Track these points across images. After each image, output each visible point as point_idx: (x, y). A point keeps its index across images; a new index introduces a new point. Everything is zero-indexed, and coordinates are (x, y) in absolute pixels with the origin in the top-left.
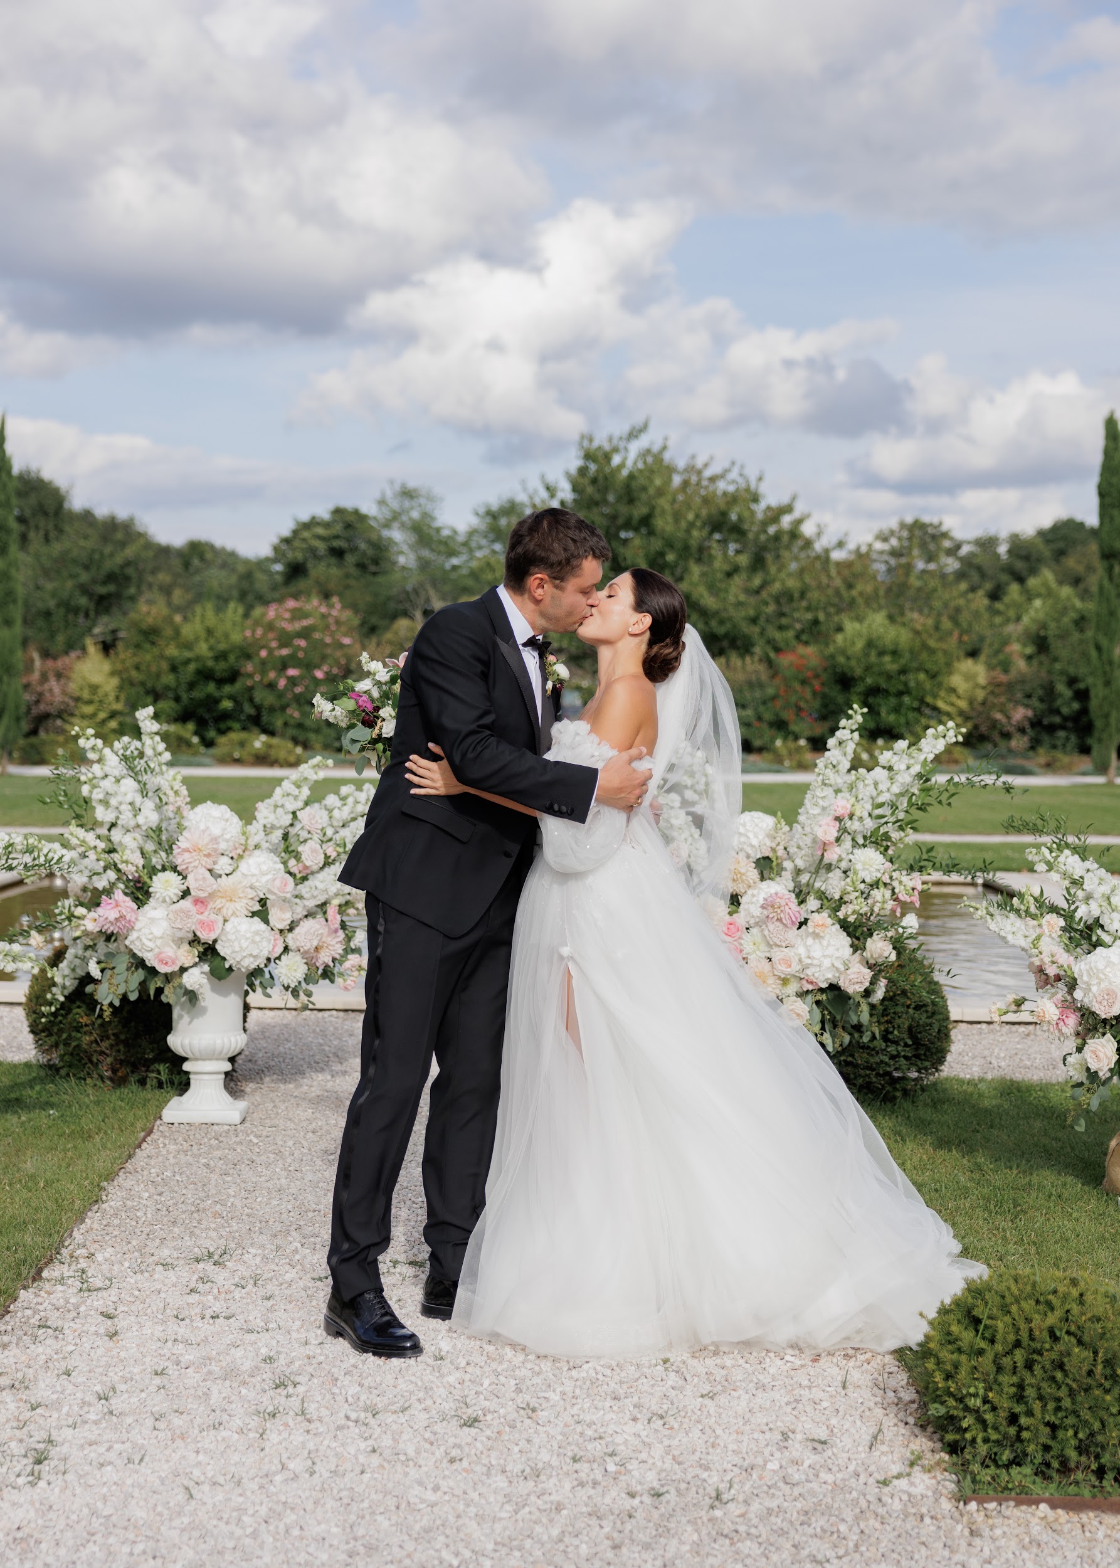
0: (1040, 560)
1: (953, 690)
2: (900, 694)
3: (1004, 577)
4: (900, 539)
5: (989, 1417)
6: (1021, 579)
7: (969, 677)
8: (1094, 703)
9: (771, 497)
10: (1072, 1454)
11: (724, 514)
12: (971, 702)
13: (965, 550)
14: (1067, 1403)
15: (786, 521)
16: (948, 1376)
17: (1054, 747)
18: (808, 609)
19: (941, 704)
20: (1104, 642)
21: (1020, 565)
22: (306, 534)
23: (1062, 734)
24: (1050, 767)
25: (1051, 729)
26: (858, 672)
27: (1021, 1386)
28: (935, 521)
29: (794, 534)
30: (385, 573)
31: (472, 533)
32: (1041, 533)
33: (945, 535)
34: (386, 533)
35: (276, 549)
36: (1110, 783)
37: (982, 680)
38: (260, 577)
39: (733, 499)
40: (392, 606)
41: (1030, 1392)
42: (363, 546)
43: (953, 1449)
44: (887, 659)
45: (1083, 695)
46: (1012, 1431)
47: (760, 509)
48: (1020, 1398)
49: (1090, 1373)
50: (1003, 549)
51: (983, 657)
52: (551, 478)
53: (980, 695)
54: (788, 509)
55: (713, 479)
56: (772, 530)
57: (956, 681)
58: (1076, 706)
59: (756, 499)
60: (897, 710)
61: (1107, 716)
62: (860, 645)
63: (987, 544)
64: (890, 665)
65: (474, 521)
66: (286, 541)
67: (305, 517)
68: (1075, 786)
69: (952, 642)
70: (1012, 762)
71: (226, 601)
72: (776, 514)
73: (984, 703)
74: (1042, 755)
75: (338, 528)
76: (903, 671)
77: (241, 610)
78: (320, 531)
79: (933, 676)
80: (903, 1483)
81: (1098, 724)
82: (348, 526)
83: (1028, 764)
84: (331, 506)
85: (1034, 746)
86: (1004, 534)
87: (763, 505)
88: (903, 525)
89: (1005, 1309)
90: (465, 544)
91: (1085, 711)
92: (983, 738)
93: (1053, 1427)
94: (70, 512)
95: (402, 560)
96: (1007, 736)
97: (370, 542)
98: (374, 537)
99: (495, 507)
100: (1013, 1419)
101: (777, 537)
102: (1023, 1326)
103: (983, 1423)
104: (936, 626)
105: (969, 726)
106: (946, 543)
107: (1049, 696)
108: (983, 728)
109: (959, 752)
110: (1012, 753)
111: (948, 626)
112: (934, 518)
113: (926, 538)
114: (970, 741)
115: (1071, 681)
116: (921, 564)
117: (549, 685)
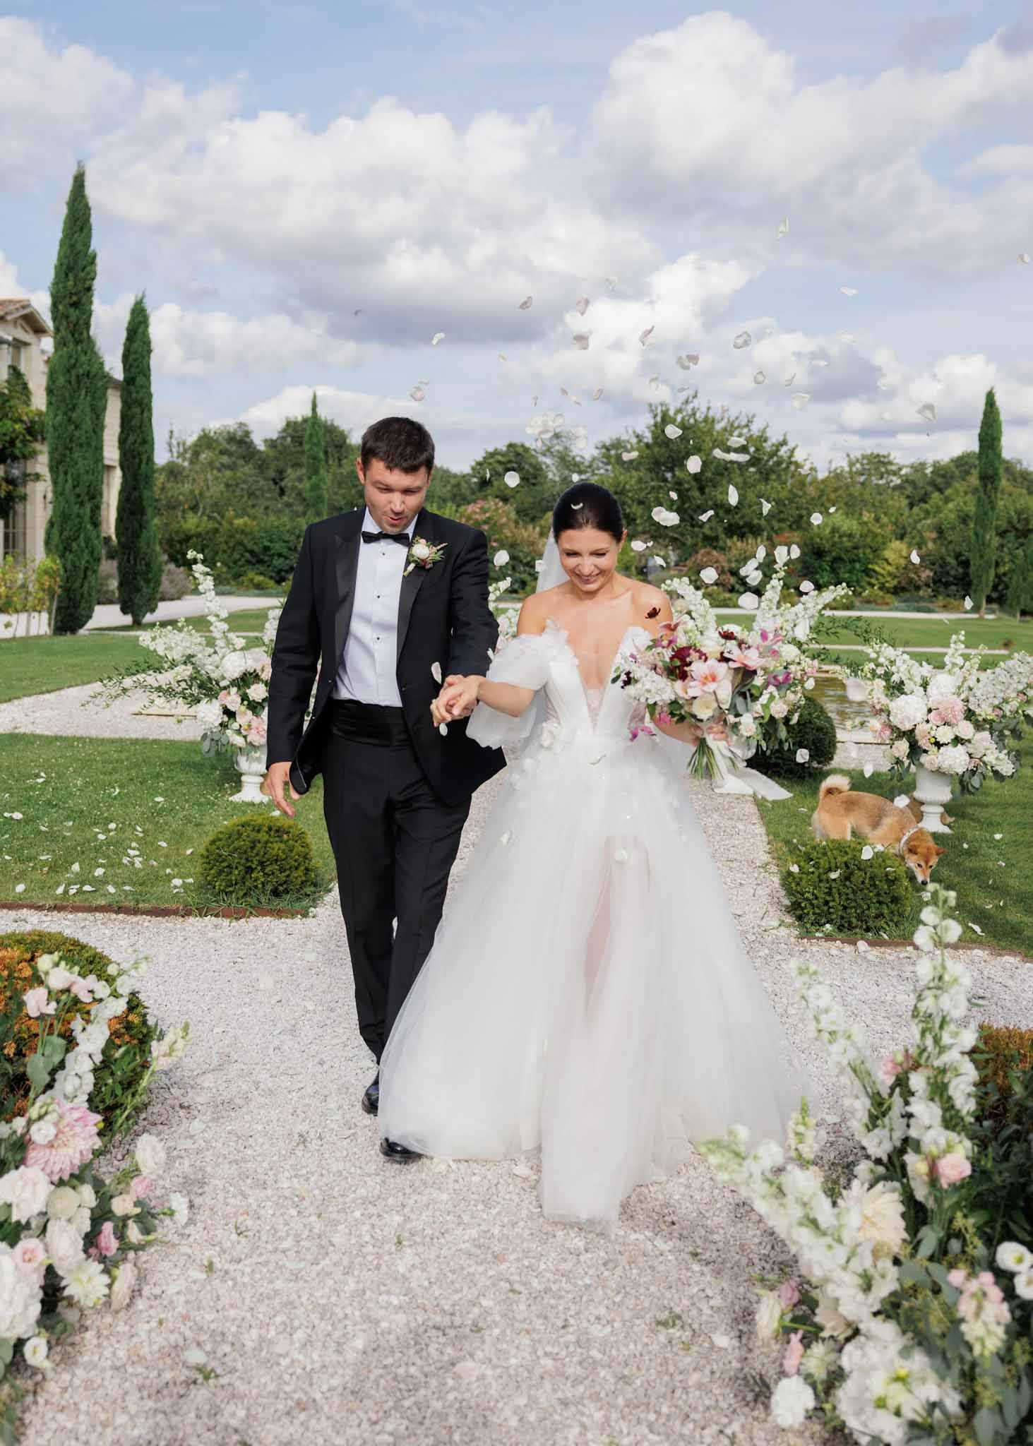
0: (952, 477)
1: (886, 560)
2: (853, 561)
3: (930, 489)
4: (862, 465)
5: (815, 902)
6: (941, 491)
7: (896, 551)
8: (972, 569)
9: (774, 437)
10: (854, 920)
12: (898, 567)
13: (903, 472)
14: (851, 896)
15: (784, 451)
16: (798, 884)
17: (948, 596)
18: (797, 508)
19: (877, 569)
20: (981, 532)
21: (939, 480)
22: (491, 460)
23: (954, 588)
24: (945, 608)
25: (947, 585)
26: (827, 546)
27: (830, 888)
28: (886, 453)
29: (790, 460)
30: (541, 484)
31: (594, 459)
32: (952, 461)
33: (890, 463)
34: (542, 459)
35: (473, 469)
36: (981, 618)
37: (905, 553)
38: (464, 485)
40: (544, 503)
41: (834, 890)
42: (527, 467)
43: (800, 918)
44: (845, 539)
45: (966, 564)
46: (825, 908)
48: (829, 894)
49: (863, 883)
50: (929, 471)
51: (906, 540)
52: (639, 431)
53: (903, 562)
54: (784, 443)
56: (776, 458)
57: (887, 554)
58: (961, 570)
59: (767, 438)
61: (980, 577)
62: (826, 530)
63: (919, 468)
64: (847, 543)
65: (596, 453)
66: (480, 464)
67: (491, 449)
68: (960, 620)
69: (889, 529)
70: (923, 604)
71: (444, 501)
72: (774, 453)
73: (905, 568)
74: (941, 600)
75: (512, 456)
76: (856, 548)
77: (454, 508)
78: (500, 458)
79: (875, 551)
80: (775, 931)
81: (975, 582)
82: (518, 454)
83: (931, 606)
84: (507, 443)
85: (936, 595)
86: (930, 461)
87: (769, 443)
88: (864, 457)
89: (825, 854)
90: (590, 466)
91: (966, 574)
92: (904, 589)
93: (845, 908)
94: (350, 445)
95: (550, 475)
96: (918, 588)
97: (531, 464)
98: (533, 461)
99: (607, 443)
100: (826, 903)
101: (779, 463)
102: (833, 861)
103: (812, 905)
104: (877, 520)
105: (895, 582)
106: (893, 468)
107: (944, 564)
108: (904, 583)
109: (889, 597)
110: (922, 599)
111: (885, 520)
112: (883, 452)
113: (879, 463)
114: (896, 591)
115: (958, 556)
116: (875, 480)
117: (412, 567)
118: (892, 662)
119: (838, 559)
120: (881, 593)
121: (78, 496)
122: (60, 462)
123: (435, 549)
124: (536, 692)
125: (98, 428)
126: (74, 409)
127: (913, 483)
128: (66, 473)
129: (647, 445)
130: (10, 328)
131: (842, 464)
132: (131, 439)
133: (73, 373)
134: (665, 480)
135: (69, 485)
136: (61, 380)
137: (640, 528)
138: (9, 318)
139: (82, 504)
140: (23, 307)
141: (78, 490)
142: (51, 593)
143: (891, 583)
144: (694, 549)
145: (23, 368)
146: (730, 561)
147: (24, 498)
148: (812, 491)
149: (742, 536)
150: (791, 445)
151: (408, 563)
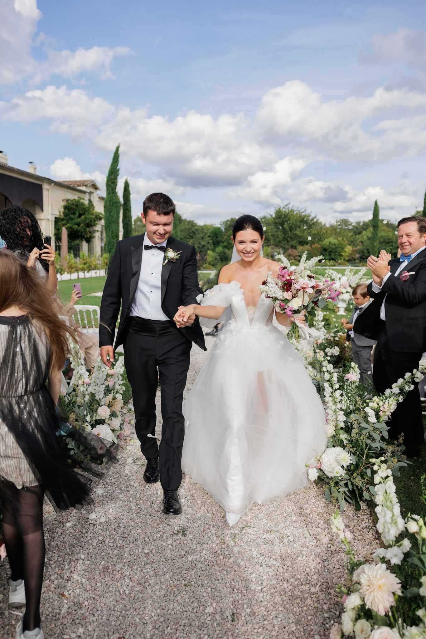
0: (369, 226)
1: (345, 251)
2: (335, 252)
3: (361, 229)
4: (340, 222)
6: (365, 230)
7: (349, 249)
9: (313, 215)
11: (303, 219)
12: (349, 254)
13: (353, 224)
15: (315, 220)
19: (343, 254)
21: (365, 227)
26: (328, 248)
29: (317, 222)
37: (351, 249)
39: (305, 216)
47: (310, 218)
51: (352, 245)
52: (271, 214)
53: (351, 252)
54: (315, 217)
55: (301, 213)
56: (312, 222)
59: (310, 216)
60: (335, 255)
62: (328, 243)
63: (358, 223)
64: (334, 247)
69: (346, 242)
70: (356, 265)
72: (313, 219)
74: (362, 263)
76: (336, 248)
79: (342, 249)
83: (359, 265)
85: (360, 261)
88: (341, 220)
92: (351, 260)
96: (355, 260)
99: (262, 217)
101: (314, 223)
104: (343, 239)
105: (348, 258)
106: (349, 223)
107: (363, 252)
108: (351, 258)
109: (346, 263)
110: (356, 263)
111: (345, 239)
112: (347, 218)
113: (345, 222)
114: (349, 261)
115: (367, 250)
116: (344, 227)
117: (167, 261)
118: (332, 274)
119: (331, 252)
120: (344, 261)
121: (113, 237)
122: (108, 227)
123: (176, 254)
124: (226, 308)
125: (118, 217)
126: (111, 212)
127: (357, 228)
128: (110, 230)
129: (274, 218)
130: (88, 188)
131: (334, 222)
132: (126, 220)
133: (112, 202)
134: (279, 229)
135: (110, 234)
136: (108, 204)
137: (272, 243)
138: (89, 185)
139: (114, 239)
140: (92, 182)
141: (113, 235)
142: (106, 264)
143: (347, 258)
144: (288, 249)
145: (92, 200)
146: (298, 253)
147: (94, 237)
148: (324, 231)
149: (303, 245)
150: (317, 218)
151: (165, 259)
